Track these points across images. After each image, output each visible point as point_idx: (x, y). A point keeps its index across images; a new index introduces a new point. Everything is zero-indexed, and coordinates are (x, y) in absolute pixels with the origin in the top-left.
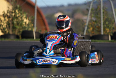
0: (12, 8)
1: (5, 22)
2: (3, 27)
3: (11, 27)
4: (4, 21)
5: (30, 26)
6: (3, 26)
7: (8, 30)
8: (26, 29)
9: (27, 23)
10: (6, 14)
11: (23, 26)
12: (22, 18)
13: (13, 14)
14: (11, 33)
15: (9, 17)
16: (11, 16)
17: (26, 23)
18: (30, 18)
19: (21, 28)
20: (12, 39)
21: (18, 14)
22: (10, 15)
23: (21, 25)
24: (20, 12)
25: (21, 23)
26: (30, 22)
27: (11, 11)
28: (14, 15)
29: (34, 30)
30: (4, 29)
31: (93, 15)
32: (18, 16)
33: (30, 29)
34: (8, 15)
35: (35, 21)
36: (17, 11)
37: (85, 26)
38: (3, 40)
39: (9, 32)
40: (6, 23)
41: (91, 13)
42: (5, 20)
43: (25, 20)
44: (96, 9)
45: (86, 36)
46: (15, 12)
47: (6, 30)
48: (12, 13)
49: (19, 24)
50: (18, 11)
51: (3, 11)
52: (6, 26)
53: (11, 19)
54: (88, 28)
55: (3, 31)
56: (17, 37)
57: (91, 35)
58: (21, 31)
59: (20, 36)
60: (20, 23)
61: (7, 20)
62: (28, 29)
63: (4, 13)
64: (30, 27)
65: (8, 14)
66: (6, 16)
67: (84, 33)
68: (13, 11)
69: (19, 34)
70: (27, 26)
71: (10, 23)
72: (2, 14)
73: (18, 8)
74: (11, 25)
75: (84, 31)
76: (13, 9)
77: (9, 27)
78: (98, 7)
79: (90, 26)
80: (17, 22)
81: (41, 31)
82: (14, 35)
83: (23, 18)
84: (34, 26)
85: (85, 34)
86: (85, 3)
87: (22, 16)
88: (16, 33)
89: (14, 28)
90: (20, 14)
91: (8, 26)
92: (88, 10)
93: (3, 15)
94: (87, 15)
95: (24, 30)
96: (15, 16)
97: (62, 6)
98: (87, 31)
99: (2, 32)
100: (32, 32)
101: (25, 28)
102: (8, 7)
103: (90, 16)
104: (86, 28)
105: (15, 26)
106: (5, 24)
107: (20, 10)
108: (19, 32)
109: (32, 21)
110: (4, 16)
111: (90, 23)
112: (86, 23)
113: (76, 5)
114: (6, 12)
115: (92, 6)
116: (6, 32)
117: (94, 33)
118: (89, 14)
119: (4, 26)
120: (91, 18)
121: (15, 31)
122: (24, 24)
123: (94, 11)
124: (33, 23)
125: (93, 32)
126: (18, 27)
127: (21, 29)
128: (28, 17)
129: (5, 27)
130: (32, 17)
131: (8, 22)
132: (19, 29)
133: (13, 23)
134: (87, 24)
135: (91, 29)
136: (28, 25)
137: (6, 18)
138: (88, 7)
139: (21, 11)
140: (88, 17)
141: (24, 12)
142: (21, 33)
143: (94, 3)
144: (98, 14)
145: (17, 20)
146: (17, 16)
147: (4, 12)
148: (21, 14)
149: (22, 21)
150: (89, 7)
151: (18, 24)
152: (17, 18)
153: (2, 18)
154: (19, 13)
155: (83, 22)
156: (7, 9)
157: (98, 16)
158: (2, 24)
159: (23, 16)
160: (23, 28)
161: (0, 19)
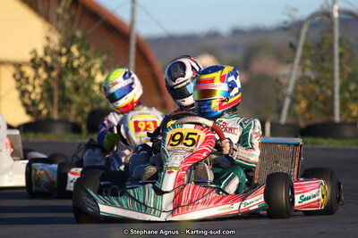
0: (60, 40)
1: (37, 82)
2: (30, 98)
3: (56, 99)
4: (35, 79)
6: (30, 93)
7: (46, 107)
8: (103, 105)
10: (41, 59)
11: (93, 96)
12: (88, 70)
13: (64, 60)
14: (55, 115)
15: (49, 69)
16: (55, 65)
19: (87, 100)
21: (79, 58)
22: (53, 61)
23: (88, 91)
24: (83, 52)
25: (86, 85)
27: (57, 48)
28: (67, 63)
30: (34, 103)
31: (308, 62)
32: (79, 65)
34: (46, 62)
36: (74, 49)
37: (284, 97)
38: (31, 137)
39: (49, 114)
40: (41, 86)
41: (303, 58)
42: (37, 76)
43: (99, 78)
44: (319, 45)
45: (287, 125)
46: (69, 51)
47: (41, 106)
48: (61, 55)
49: (81, 91)
50: (79, 49)
51: (30, 49)
52: (42, 94)
53: (54, 74)
54: (294, 101)
55: (31, 109)
56: (75, 128)
57: (302, 124)
58: (87, 109)
59: (84, 127)
60: (82, 88)
61: (44, 76)
63: (36, 55)
65: (48, 59)
66: (40, 65)
67: (279, 118)
68: (64, 50)
69: (79, 120)
71: (54, 85)
72: (28, 57)
73: (78, 41)
74: (56, 94)
75: (279, 111)
76: (63, 44)
77: (51, 99)
78: (324, 38)
79: (300, 96)
80: (74, 82)
82: (64, 121)
83: (93, 72)
85: (283, 120)
86: (286, 26)
87: (89, 64)
88: (72, 116)
89: (65, 101)
90: (83, 59)
91: (46, 95)
92: (293, 47)
93: (33, 61)
94: (289, 62)
95: (96, 106)
96: (69, 65)
97: (214, 35)
98: (290, 110)
99: (28, 112)
101: (99, 100)
102: (48, 38)
103: (300, 64)
104: (287, 102)
105: (67, 95)
106: (38, 90)
107: (84, 47)
108: (81, 112)
110: (35, 64)
111: (300, 88)
112: (287, 86)
113: (257, 31)
114: (41, 53)
115: (307, 34)
116: (40, 112)
117: (310, 119)
118: (297, 60)
119: (33, 96)
120: (303, 70)
121: (69, 110)
122: (96, 88)
123: (313, 52)
125: (307, 116)
126: (76, 98)
127: (87, 105)
128: (109, 69)
129: (38, 97)
131: (46, 81)
132: (81, 105)
133: (62, 87)
134: (290, 90)
135: (303, 104)
137: (41, 71)
138: (293, 39)
139: (88, 48)
140: (292, 68)
141: (97, 53)
142: (86, 116)
143: (312, 26)
144: (323, 60)
145: (76, 78)
146: (76, 63)
147: (34, 52)
148: (88, 58)
149: (91, 79)
150: (298, 38)
151: (77, 89)
152: (74, 71)
153: (29, 72)
154: (81, 55)
155: (278, 85)
156: (45, 43)
157: (325, 65)
158: (30, 88)
159: (93, 65)
160: (92, 101)
161: (22, 74)
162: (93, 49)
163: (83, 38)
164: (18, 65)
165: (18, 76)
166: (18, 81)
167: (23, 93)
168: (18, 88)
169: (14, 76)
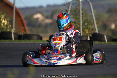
5: (9, 27)
8: (5, 30)
9: (6, 24)
11: (2, 27)
17: (4, 24)
18: (8, 19)
26: (8, 23)
29: (13, 31)
33: (9, 30)
35: (14, 21)
41: (70, 14)
43: (3, 21)
44: (75, 10)
62: (6, 30)
70: (5, 27)
78: (77, 8)
81: (19, 32)
83: (1, 19)
84: (12, 27)
86: (64, 4)
92: (67, 11)
95: (2, 30)
97: (41, 7)
100: (10, 33)
109: (11, 22)
113: (55, 6)
115: (71, 7)
122: (2, 25)
123: (73, 12)
124: (12, 24)
128: (7, 18)
130: (11, 18)
138: (67, 8)
143: (73, 4)
144: (77, 15)
149: (1, 22)
150: (69, 8)
157: (77, 17)
159: (1, 17)
162: (1, 12)
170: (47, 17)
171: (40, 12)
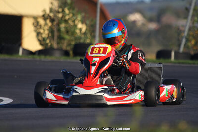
0: (59, 4)
1: (46, 28)
2: (41, 36)
3: (56, 37)
4: (44, 25)
5: (88, 35)
6: (41, 34)
7: (50, 41)
8: (82, 41)
9: (83, 30)
10: (48, 15)
11: (76, 36)
12: (74, 21)
13: (60, 15)
14: (55, 46)
15: (52, 21)
16: (56, 19)
17: (81, 29)
19: (73, 38)
20: (57, 57)
21: (69, 15)
22: (55, 16)
23: (73, 33)
24: (71, 11)
25: (72, 30)
26: (88, 28)
27: (57, 9)
28: (62, 17)
30: (44, 39)
31: (196, 18)
32: (69, 19)
33: (88, 41)
34: (50, 17)
36: (67, 11)
37: (182, 38)
38: (42, 58)
39: (51, 45)
40: (48, 30)
41: (193, 16)
42: (46, 24)
43: (80, 25)
45: (184, 53)
46: (63, 11)
47: (48, 41)
48: (59, 12)
49: (70, 33)
50: (69, 9)
51: (42, 9)
52: (48, 34)
53: (55, 23)
54: (187, 40)
55: (43, 42)
56: (66, 54)
57: (192, 53)
58: (73, 43)
59: (71, 53)
60: (70, 31)
61: (50, 24)
62: (85, 40)
63: (45, 12)
64: (88, 38)
65: (52, 15)
66: (47, 18)
67: (179, 49)
68: (61, 10)
69: (69, 49)
70: (83, 36)
71: (55, 29)
72: (41, 14)
73: (68, 5)
74: (56, 34)
75: (179, 46)
76: (60, 7)
77: (53, 36)
79: (191, 37)
80: (66, 28)
82: (60, 49)
83: (76, 22)
85: (181, 50)
87: (74, 18)
88: (65, 46)
89: (61, 38)
90: (71, 15)
91: (50, 35)
92: (187, 10)
93: (43, 16)
94: (186, 17)
95: (78, 41)
96: (63, 19)
98: (185, 45)
99: (41, 44)
101: (80, 38)
102: (52, 3)
103: (191, 20)
104: (184, 40)
105: (62, 34)
106: (46, 32)
107: (71, 8)
108: (69, 45)
109: (91, 28)
110: (45, 17)
111: (191, 33)
112: (184, 31)
114: (48, 11)
116: (47, 44)
117: (196, 50)
118: (190, 18)
119: (44, 36)
120: (193, 23)
121: (63, 44)
122: (78, 31)
125: (195, 49)
126: (67, 37)
127: (73, 40)
129: (46, 36)
130: (92, 21)
131: (51, 27)
132: (70, 41)
133: (59, 30)
134: (185, 34)
135: (193, 42)
136: (85, 33)
137: (48, 21)
138: (187, 6)
139: (73, 9)
140: (187, 22)
141: (79, 12)
142: (72, 47)
145: (67, 26)
146: (67, 17)
147: (44, 11)
148: (74, 15)
149: (75, 26)
150: (190, 5)
151: (67, 32)
152: (66, 21)
153: (41, 22)
154: (70, 13)
156: (50, 6)
158: (41, 31)
159: (76, 18)
160: (76, 38)
161: (38, 23)
162: (76, 9)
163: (71, 4)
164: (35, 18)
165: (35, 24)
166: (35, 27)
167: (38, 34)
168: (35, 31)
169: (33, 24)
170: (151, 20)
171: (140, 11)
